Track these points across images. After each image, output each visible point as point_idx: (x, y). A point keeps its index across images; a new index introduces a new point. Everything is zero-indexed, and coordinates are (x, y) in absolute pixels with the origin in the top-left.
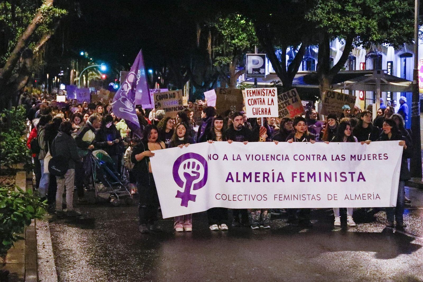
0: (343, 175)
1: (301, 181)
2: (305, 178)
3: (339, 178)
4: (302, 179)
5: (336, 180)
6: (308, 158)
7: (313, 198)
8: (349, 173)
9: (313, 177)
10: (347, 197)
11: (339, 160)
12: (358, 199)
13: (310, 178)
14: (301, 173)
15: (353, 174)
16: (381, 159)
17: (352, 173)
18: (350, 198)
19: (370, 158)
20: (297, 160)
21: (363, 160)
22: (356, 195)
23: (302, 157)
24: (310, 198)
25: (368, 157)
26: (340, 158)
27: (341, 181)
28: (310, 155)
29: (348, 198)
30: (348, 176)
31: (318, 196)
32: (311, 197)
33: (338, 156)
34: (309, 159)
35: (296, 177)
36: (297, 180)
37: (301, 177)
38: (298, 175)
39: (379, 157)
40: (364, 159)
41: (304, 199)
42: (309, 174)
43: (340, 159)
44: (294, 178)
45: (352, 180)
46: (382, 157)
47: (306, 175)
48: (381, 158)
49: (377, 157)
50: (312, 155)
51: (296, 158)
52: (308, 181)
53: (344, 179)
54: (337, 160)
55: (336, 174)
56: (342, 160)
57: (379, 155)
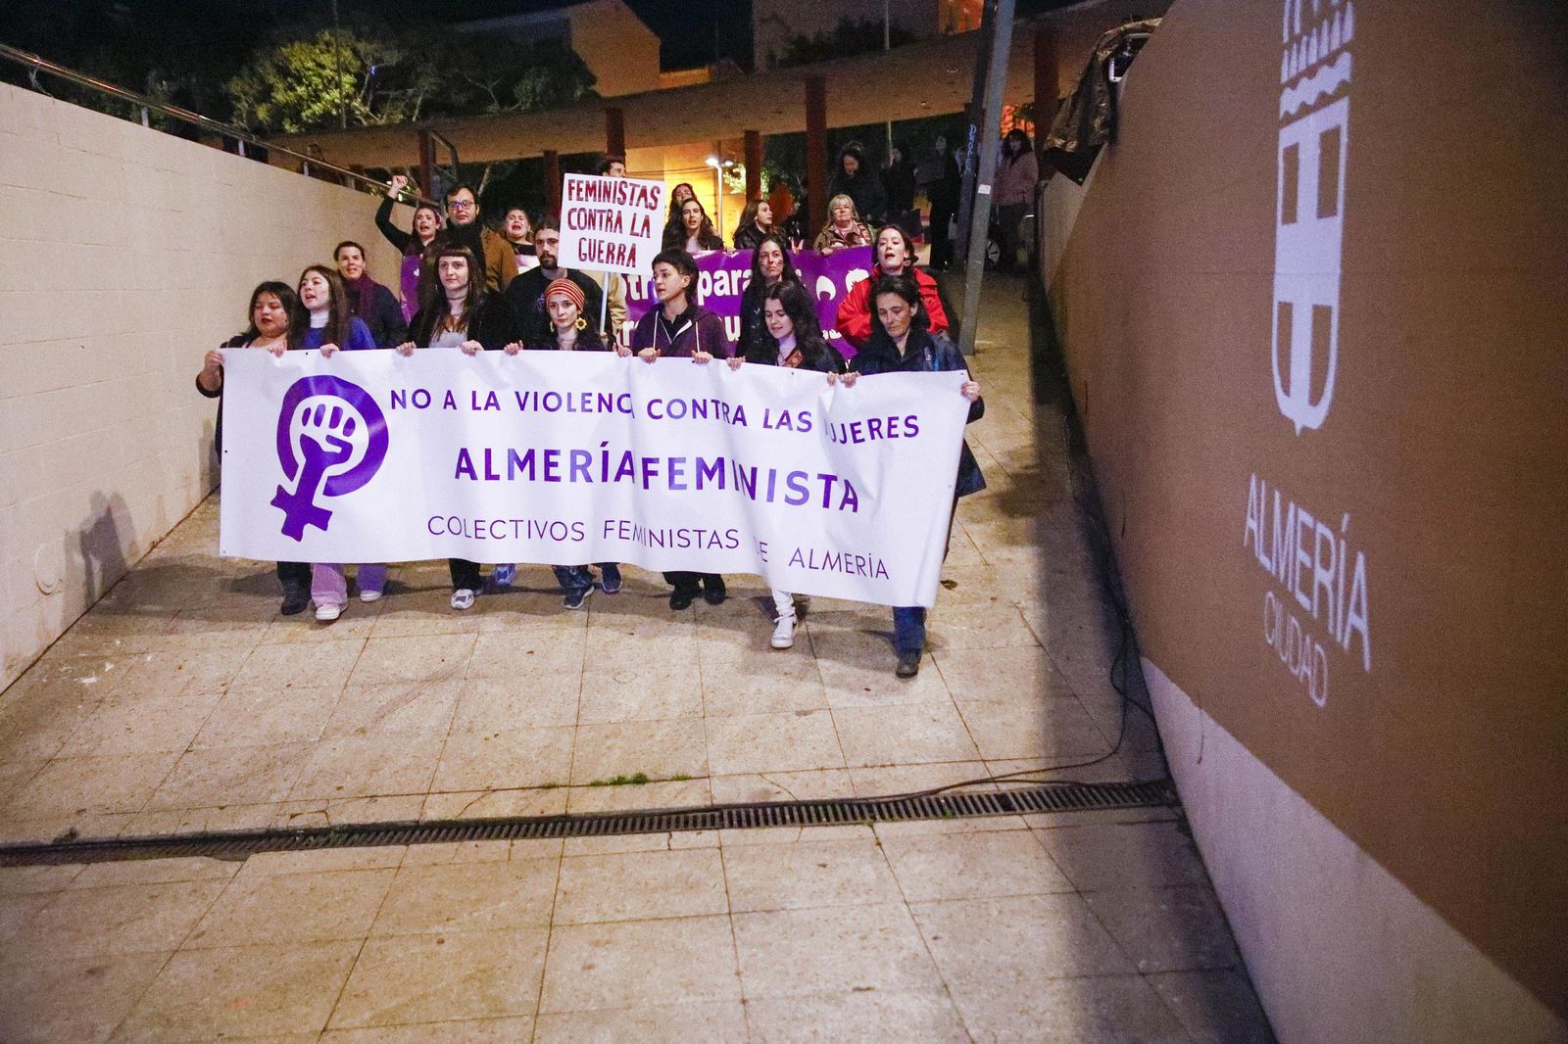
0: (797, 480)
1: (672, 486)
2: (689, 476)
3: (782, 489)
4: (678, 479)
5: (770, 498)
6: (699, 409)
8: (821, 476)
9: (717, 472)
10: (797, 558)
11: (791, 429)
12: (832, 568)
13: (705, 477)
14: (672, 461)
15: (833, 482)
16: (897, 436)
17: (829, 479)
18: (806, 562)
19: (859, 436)
20: (660, 417)
21: (843, 441)
22: (828, 555)
23: (677, 409)
24: (705, 542)
25: (854, 432)
26: (795, 422)
27: (788, 500)
28: (705, 401)
29: (801, 560)
30: (817, 488)
31: (730, 534)
32: (706, 537)
33: (786, 414)
34: (704, 414)
35: (654, 473)
36: (660, 482)
37: (672, 473)
38: (662, 468)
39: (890, 427)
41: (684, 543)
42: (701, 465)
43: (794, 426)
44: (650, 477)
45: (826, 504)
46: (901, 428)
47: (690, 469)
48: (894, 431)
49: (884, 429)
50: (713, 401)
51: (656, 409)
52: (700, 486)
53: (798, 496)
54: (782, 427)
55: (772, 474)
56: (799, 429)
57: (890, 419)
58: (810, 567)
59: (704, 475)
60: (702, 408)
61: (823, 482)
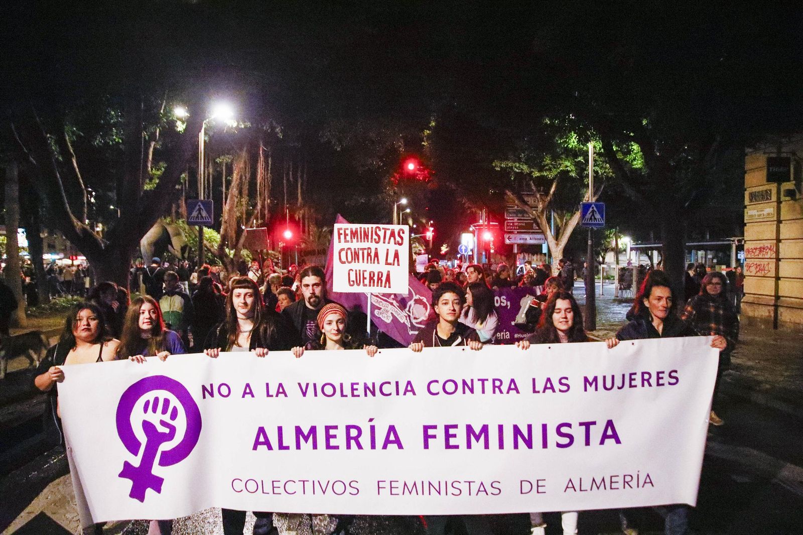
0: (564, 430)
1: (448, 446)
2: (461, 438)
3: (553, 438)
4: (452, 441)
5: (545, 445)
6: (468, 387)
7: (482, 489)
8: (581, 424)
9: (483, 436)
10: (570, 485)
11: (554, 391)
12: (598, 488)
13: (473, 439)
14: (447, 428)
16: (663, 385)
17: (588, 425)
18: (577, 488)
19: (634, 383)
20: (437, 393)
21: (619, 388)
22: (594, 480)
23: (450, 387)
24: (474, 491)
25: (631, 380)
26: (557, 386)
27: (559, 445)
28: (472, 380)
29: (573, 487)
30: (578, 433)
31: (495, 485)
32: (475, 487)
33: (549, 380)
34: (472, 391)
35: (434, 437)
36: (438, 443)
37: (448, 436)
38: (440, 433)
39: (659, 378)
40: (620, 385)
41: (457, 492)
42: (469, 429)
43: (556, 389)
44: (430, 440)
45: (587, 443)
46: (666, 379)
47: (461, 433)
48: (661, 382)
49: (653, 381)
50: (479, 380)
51: (435, 388)
52: (469, 446)
53: (565, 441)
54: (547, 391)
55: (544, 427)
56: (560, 391)
57: (658, 373)
58: (581, 490)
59: (473, 437)
60: (470, 385)
61: (583, 428)
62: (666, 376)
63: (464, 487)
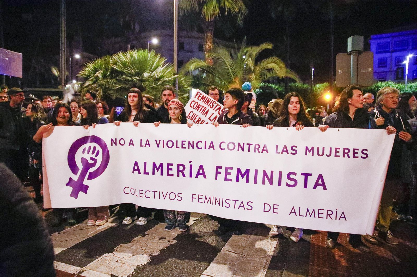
0: (292, 176)
1: (226, 179)
2: (233, 175)
3: (285, 180)
5: (280, 184)
7: (242, 205)
8: (302, 174)
9: (246, 175)
10: (293, 211)
11: (288, 153)
12: (311, 216)
14: (227, 169)
15: (309, 177)
16: (357, 157)
17: (306, 176)
18: (298, 213)
19: (337, 154)
20: (224, 149)
21: (327, 156)
22: (308, 210)
23: (231, 146)
24: (237, 206)
25: (336, 152)
26: (290, 150)
27: (288, 185)
28: (244, 144)
29: (295, 212)
30: (300, 179)
31: (249, 204)
32: (238, 204)
33: (285, 147)
34: (243, 149)
35: (220, 173)
36: (221, 177)
37: (227, 173)
38: (223, 171)
39: (354, 153)
40: (328, 154)
41: (228, 205)
42: (239, 171)
43: (289, 153)
45: (306, 186)
46: (359, 154)
47: (234, 173)
48: (356, 155)
49: (351, 154)
50: (247, 144)
51: (223, 146)
52: (237, 180)
53: (292, 183)
54: (284, 153)
55: (280, 173)
56: (292, 153)
57: (354, 150)
58: (299, 215)
59: (240, 175)
60: (242, 146)
61: (304, 177)
62: (359, 152)
63: (232, 203)
